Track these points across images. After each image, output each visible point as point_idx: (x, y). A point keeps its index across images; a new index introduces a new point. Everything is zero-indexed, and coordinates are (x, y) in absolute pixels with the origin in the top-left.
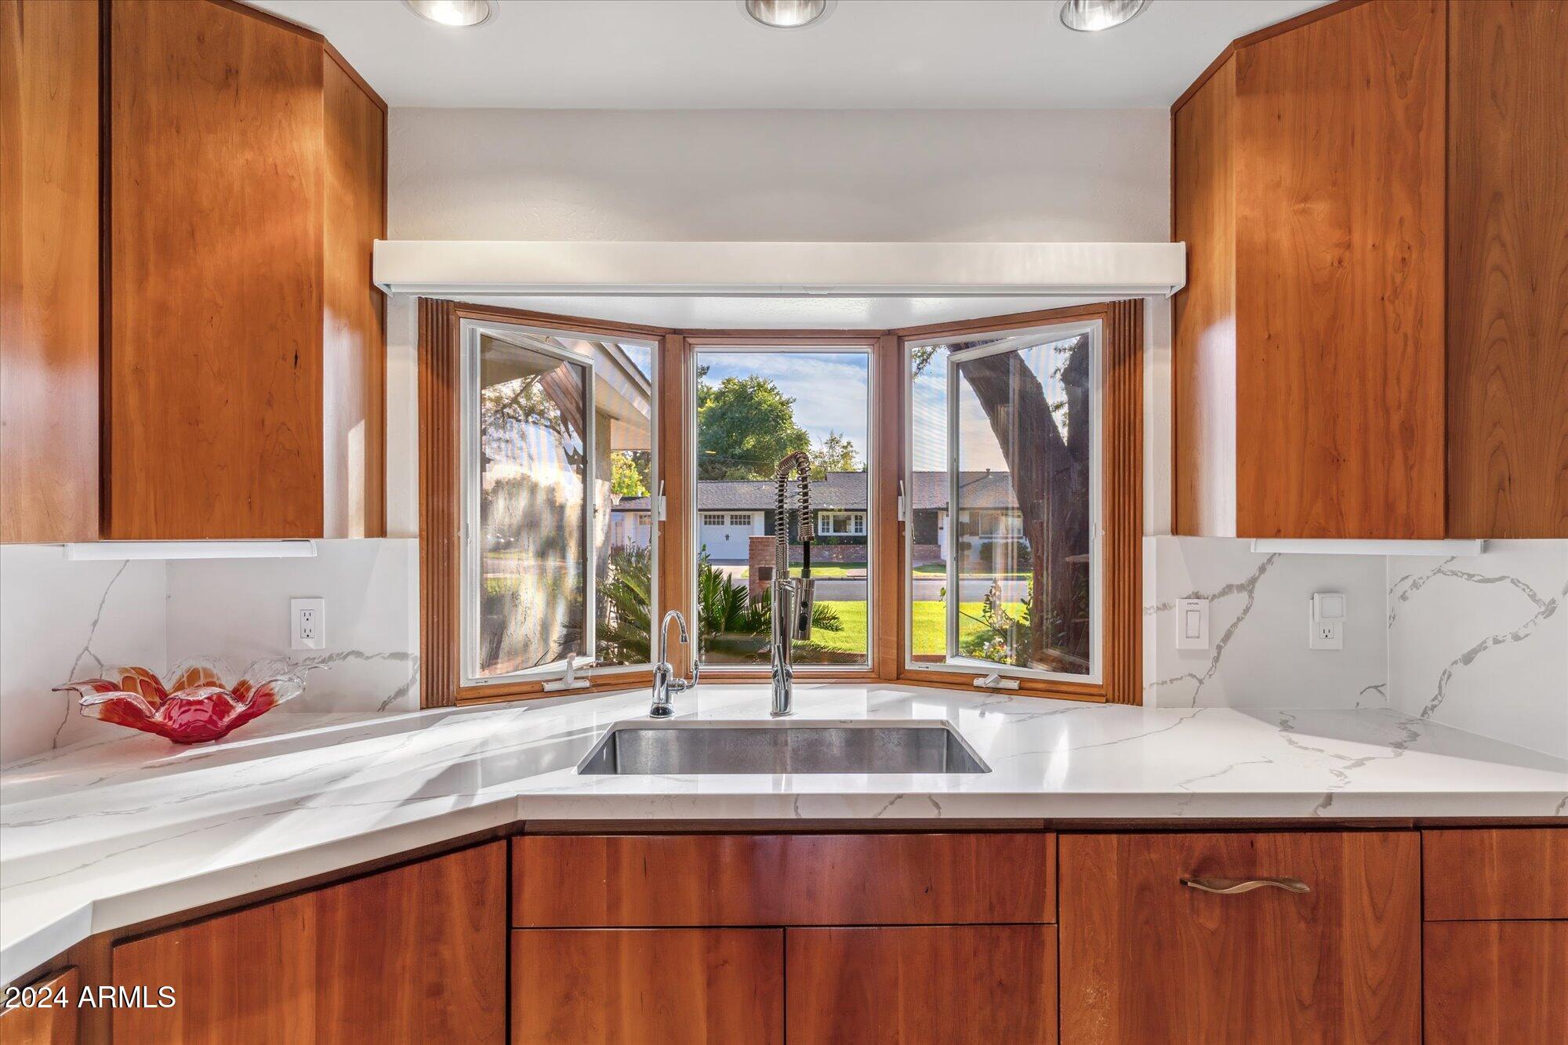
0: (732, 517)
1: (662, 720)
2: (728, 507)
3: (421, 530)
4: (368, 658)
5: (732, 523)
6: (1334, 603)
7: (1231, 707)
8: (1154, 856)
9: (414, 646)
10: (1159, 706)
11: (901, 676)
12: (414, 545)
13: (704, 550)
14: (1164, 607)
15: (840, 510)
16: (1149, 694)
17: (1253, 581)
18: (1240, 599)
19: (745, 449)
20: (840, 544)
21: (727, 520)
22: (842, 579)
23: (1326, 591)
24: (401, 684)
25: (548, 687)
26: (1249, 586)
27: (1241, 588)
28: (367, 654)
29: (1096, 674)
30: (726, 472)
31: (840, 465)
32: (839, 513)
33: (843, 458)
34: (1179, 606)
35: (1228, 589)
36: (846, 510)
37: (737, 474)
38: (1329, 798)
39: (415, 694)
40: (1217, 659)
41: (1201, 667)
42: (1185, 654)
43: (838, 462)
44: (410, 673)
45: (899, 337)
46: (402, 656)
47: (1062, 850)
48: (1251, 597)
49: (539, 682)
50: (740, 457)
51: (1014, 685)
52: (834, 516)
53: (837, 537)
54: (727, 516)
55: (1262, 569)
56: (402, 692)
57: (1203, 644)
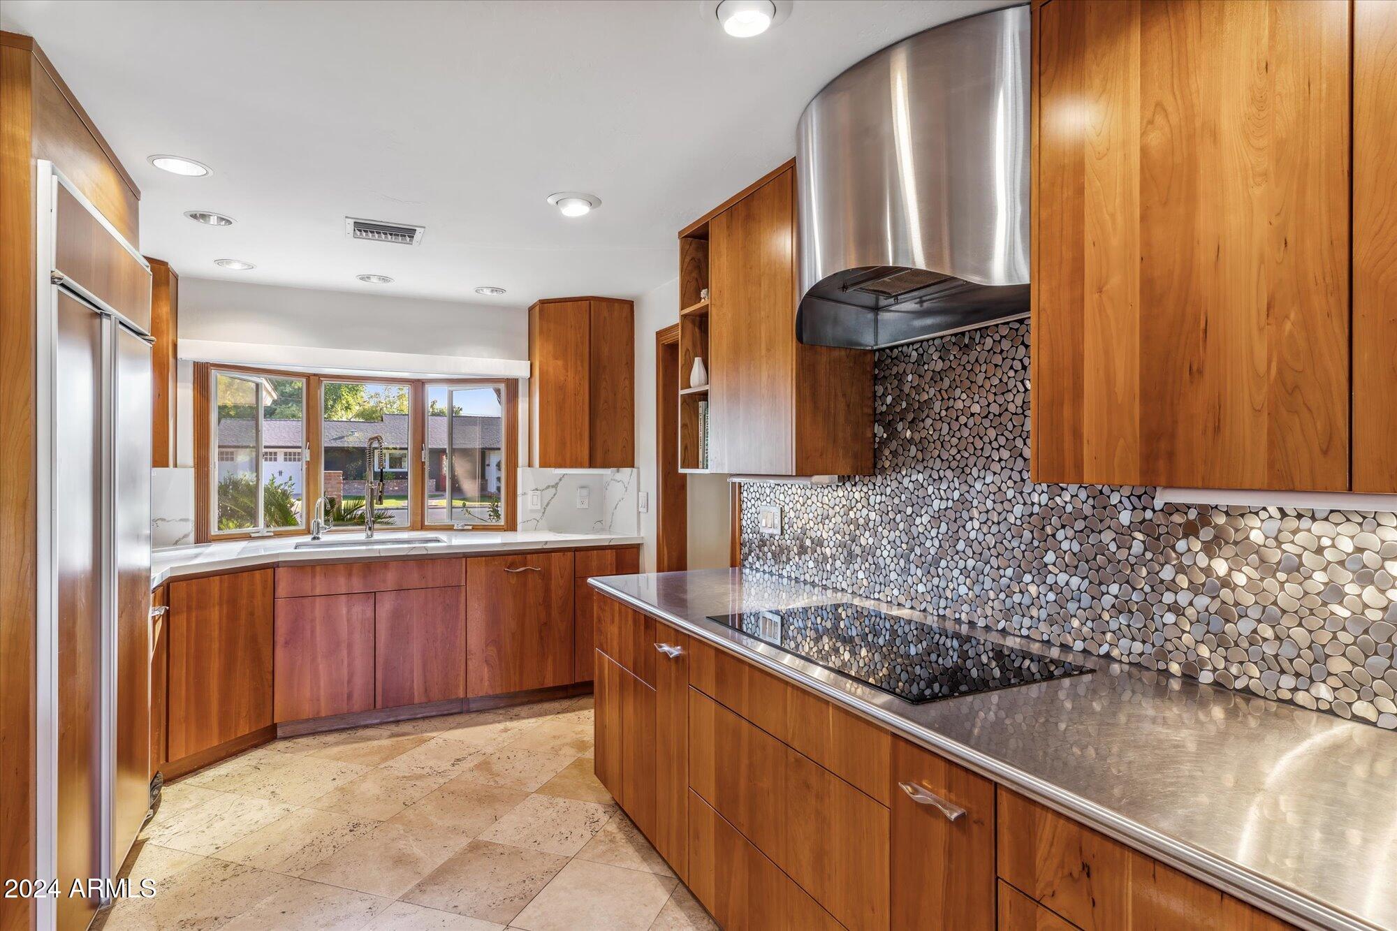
0: (286, 454)
1: (316, 542)
2: (280, 444)
3: (195, 465)
4: (168, 521)
5: (285, 460)
6: (585, 492)
7: (550, 530)
8: (496, 563)
9: (191, 515)
10: (522, 531)
11: (423, 527)
12: (192, 472)
13: (290, 480)
14: (524, 494)
15: (395, 449)
16: (519, 527)
17: (557, 484)
18: (552, 491)
19: (296, 387)
20: (396, 479)
21: (280, 457)
22: (397, 509)
23: (583, 487)
24: (186, 532)
25: (253, 535)
26: (556, 486)
27: (553, 487)
28: (167, 519)
29: (502, 522)
30: (276, 409)
31: (395, 406)
32: (393, 451)
33: (399, 399)
34: (530, 493)
35: (548, 487)
36: (401, 449)
37: (288, 412)
38: (546, 543)
39: (192, 538)
40: (544, 513)
41: (538, 516)
42: (532, 511)
43: (394, 403)
44: (190, 528)
45: (423, 383)
46: (186, 520)
47: (468, 562)
48: (556, 490)
49: (249, 534)
50: (291, 395)
51: (470, 527)
52: (390, 454)
53: (393, 472)
54: (281, 452)
55: (560, 480)
56: (186, 536)
57: (539, 507)
